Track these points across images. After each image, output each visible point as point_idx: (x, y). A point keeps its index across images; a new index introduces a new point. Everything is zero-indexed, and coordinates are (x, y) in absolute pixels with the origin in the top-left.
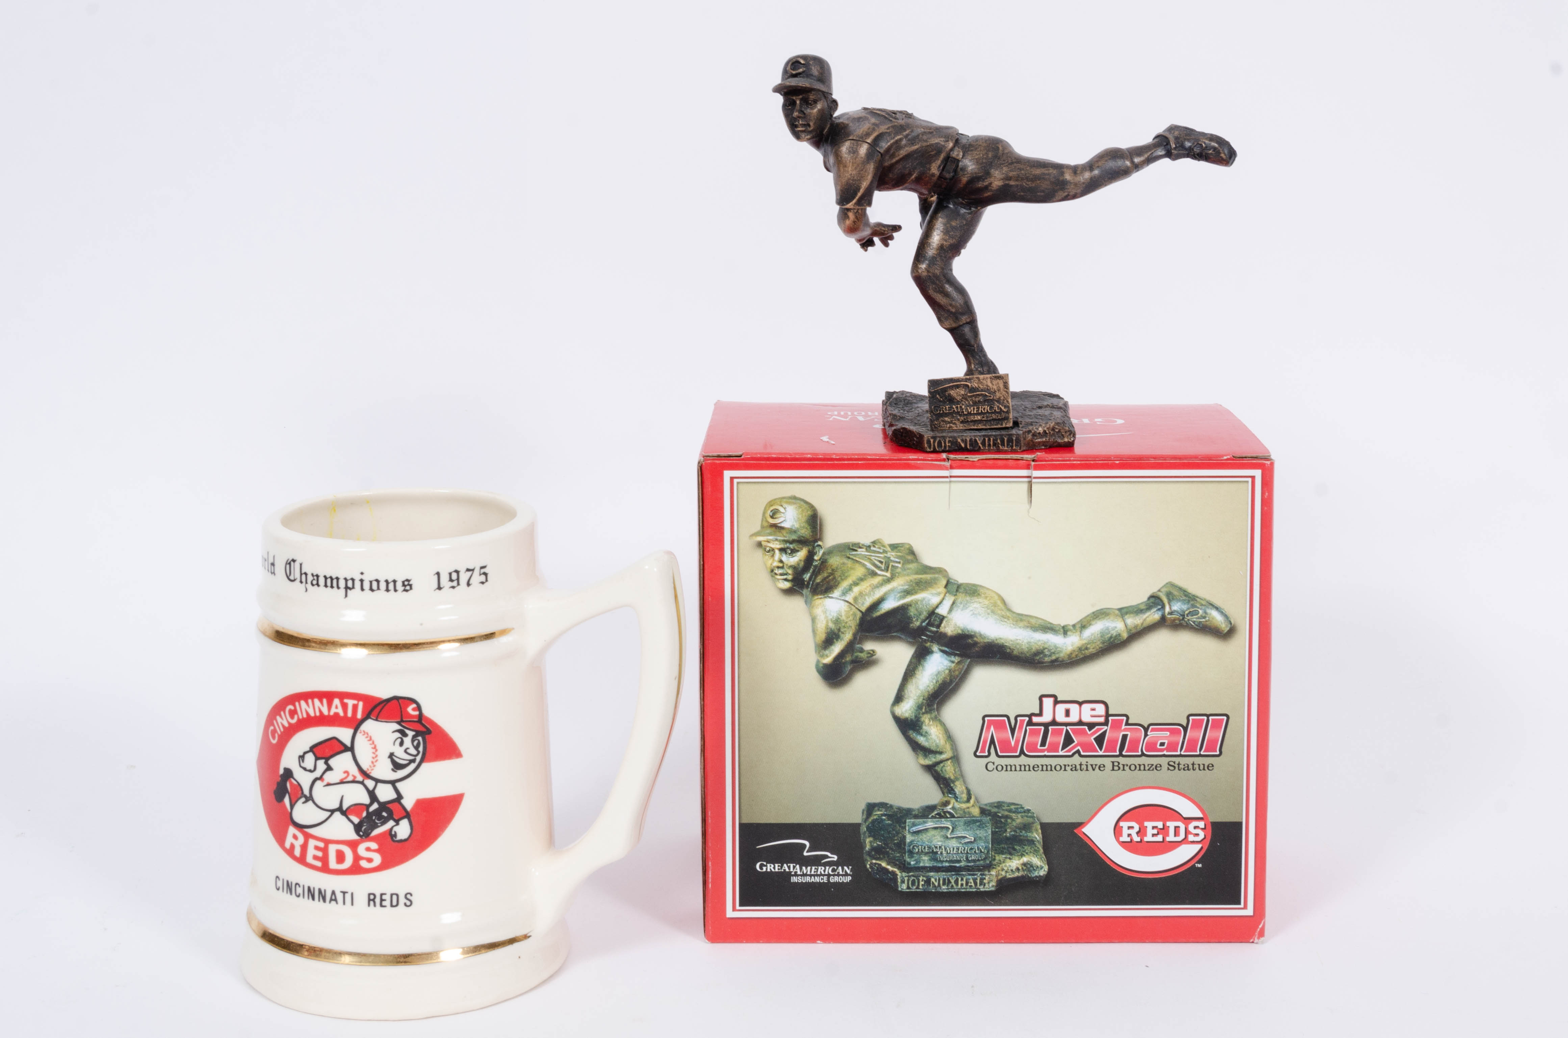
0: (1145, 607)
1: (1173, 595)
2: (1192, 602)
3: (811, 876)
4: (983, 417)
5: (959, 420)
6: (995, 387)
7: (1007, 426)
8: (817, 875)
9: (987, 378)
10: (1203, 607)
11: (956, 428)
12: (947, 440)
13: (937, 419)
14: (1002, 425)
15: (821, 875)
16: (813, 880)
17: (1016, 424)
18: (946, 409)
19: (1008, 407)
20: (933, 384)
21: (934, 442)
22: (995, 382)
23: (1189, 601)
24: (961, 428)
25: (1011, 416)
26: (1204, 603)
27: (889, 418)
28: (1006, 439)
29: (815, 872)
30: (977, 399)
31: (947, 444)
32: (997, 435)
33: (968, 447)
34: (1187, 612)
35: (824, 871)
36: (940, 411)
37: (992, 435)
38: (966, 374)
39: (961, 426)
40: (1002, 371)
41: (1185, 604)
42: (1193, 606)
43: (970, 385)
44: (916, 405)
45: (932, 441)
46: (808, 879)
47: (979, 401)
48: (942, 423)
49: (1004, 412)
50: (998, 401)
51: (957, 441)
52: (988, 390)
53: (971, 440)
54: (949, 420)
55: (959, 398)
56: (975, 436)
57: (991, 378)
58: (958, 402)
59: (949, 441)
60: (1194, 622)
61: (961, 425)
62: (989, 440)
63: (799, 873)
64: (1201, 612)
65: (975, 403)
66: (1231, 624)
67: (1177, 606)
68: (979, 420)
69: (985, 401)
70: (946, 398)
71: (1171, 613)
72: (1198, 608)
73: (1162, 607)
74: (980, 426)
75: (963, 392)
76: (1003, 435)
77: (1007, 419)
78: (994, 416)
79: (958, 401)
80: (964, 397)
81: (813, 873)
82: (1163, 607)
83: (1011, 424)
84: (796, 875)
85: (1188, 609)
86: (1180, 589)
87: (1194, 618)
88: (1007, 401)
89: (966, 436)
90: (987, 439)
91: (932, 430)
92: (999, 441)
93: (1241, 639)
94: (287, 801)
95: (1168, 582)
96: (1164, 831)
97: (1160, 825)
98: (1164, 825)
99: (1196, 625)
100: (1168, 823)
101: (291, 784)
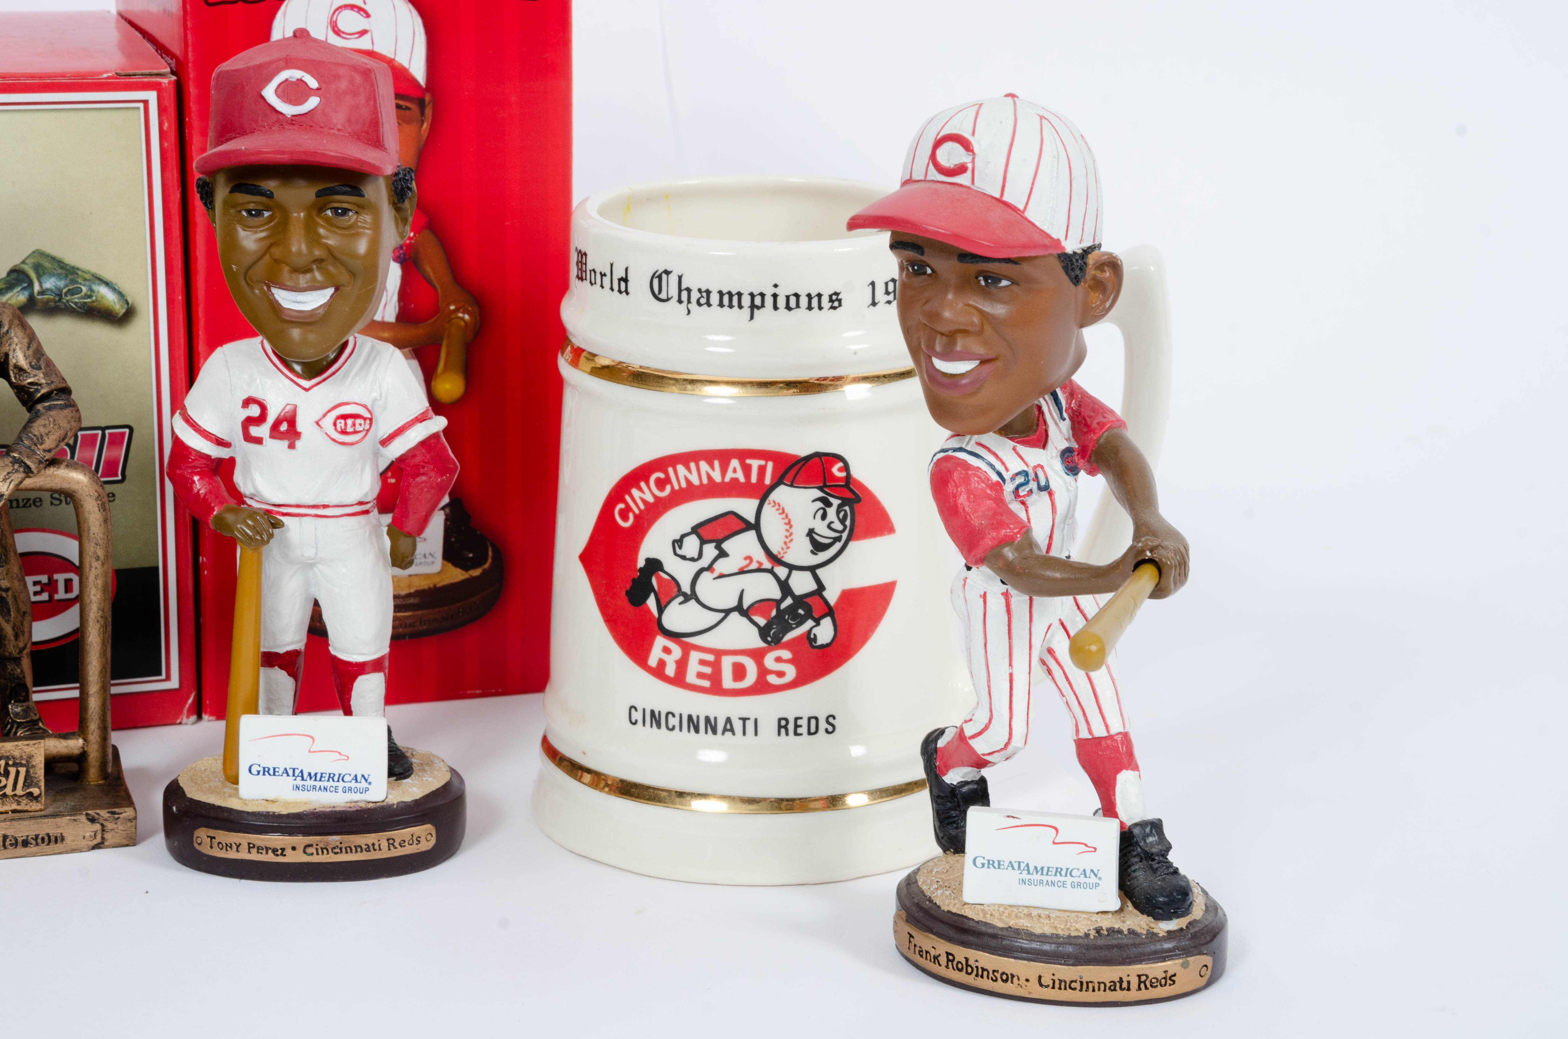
0: (4, 286)
1: (44, 268)
2: (71, 277)
10: (88, 283)
23: (66, 276)
26: (88, 276)
34: (64, 291)
41: (61, 279)
42: (73, 282)
60: (76, 303)
64: (84, 289)
66: (128, 304)
67: (50, 283)
71: (42, 292)
72: (80, 284)
73: (29, 285)
82: (31, 284)
85: (66, 286)
86: (53, 259)
87: (76, 298)
93: (143, 323)
94: (651, 602)
95: (34, 249)
96: (51, 587)
97: (44, 579)
98: (50, 579)
99: (80, 308)
100: (56, 576)
101: (660, 579)
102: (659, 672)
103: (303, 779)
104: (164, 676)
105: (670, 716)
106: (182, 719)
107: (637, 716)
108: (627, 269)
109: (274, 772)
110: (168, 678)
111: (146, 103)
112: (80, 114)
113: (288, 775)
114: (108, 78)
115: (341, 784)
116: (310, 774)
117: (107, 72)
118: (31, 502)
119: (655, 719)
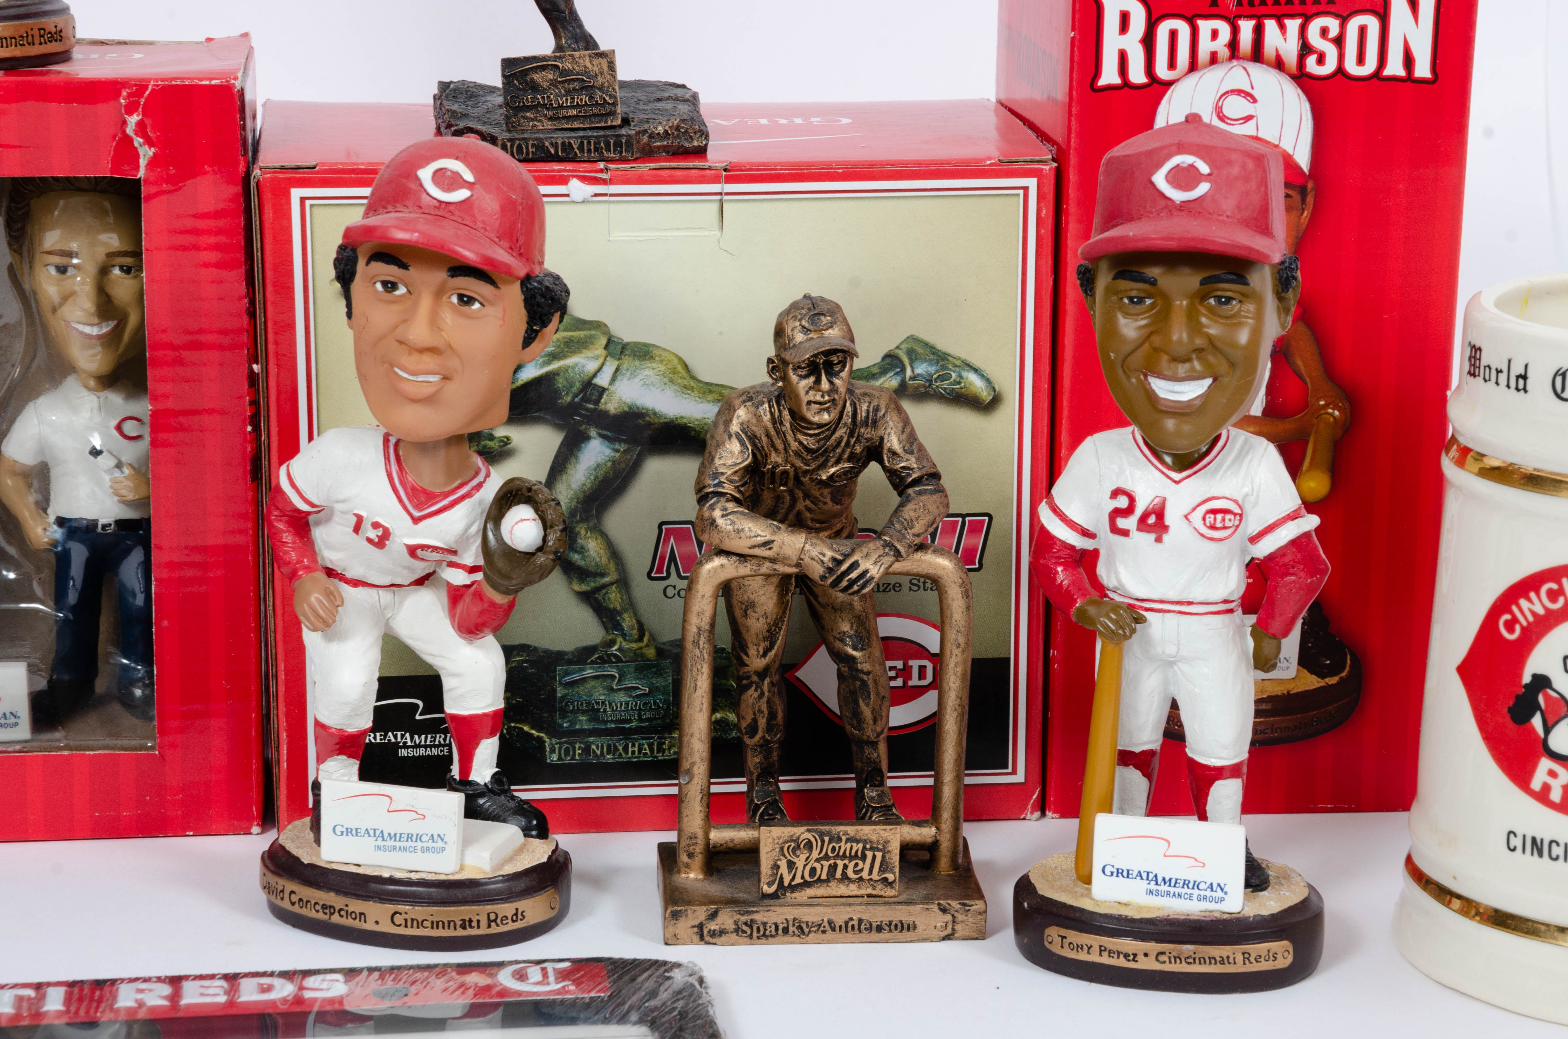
0: (878, 371)
1: (917, 354)
2: (942, 363)
3: (426, 747)
4: (580, 112)
5: (546, 116)
6: (596, 69)
7: (614, 124)
8: (435, 746)
9: (585, 56)
10: (957, 369)
11: (541, 128)
12: (530, 143)
13: (515, 115)
14: (606, 122)
15: (440, 745)
16: (429, 752)
17: (626, 122)
18: (527, 100)
19: (615, 97)
20: (508, 64)
21: (512, 146)
22: (596, 61)
23: (938, 362)
24: (550, 127)
25: (619, 111)
26: (958, 363)
27: (446, 116)
28: (612, 141)
29: (431, 741)
30: (571, 86)
31: (531, 150)
32: (601, 137)
33: (560, 153)
34: (935, 376)
35: (445, 740)
36: (519, 102)
37: (594, 136)
38: (554, 52)
39: (549, 125)
40: (603, 47)
41: (932, 365)
42: (944, 368)
43: (560, 65)
44: (484, 99)
45: (509, 144)
46: (422, 752)
47: (574, 89)
48: (522, 120)
49: (609, 103)
50: (601, 88)
51: (544, 145)
52: (586, 73)
53: (563, 144)
54: (532, 116)
55: (545, 85)
56: (569, 138)
57: (590, 56)
58: (544, 91)
59: (533, 145)
60: (945, 389)
61: (550, 123)
62: (589, 143)
63: (409, 743)
64: (954, 375)
65: (568, 92)
66: (995, 391)
67: (922, 369)
68: (574, 116)
69: (582, 88)
70: (527, 84)
71: (913, 378)
72: (951, 370)
73: (901, 370)
74: (576, 125)
75: (551, 76)
76: (608, 136)
77: (612, 113)
78: (595, 110)
79: (545, 89)
80: (554, 83)
81: (428, 743)
82: (903, 370)
83: (619, 122)
84: (405, 746)
85: (937, 372)
86: (926, 344)
87: (945, 384)
88: (614, 89)
89: (557, 138)
90: (585, 142)
91: (509, 131)
92: (602, 144)
93: (1008, 411)
94: (1537, 722)
95: (908, 335)
96: (905, 673)
97: (899, 664)
98: (905, 665)
99: (948, 394)
100: (911, 663)
101: (1547, 698)
102: (1543, 796)
103: (1157, 884)
104: (1010, 770)
105: (1554, 845)
106: (1026, 814)
107: (1516, 842)
108: (1526, 366)
109: (1128, 874)
110: (1014, 772)
111: (1026, 189)
112: (962, 200)
113: (1142, 878)
114: (991, 165)
115: (1196, 892)
116: (1164, 879)
117: (990, 159)
118: (891, 587)
119: (1537, 846)
